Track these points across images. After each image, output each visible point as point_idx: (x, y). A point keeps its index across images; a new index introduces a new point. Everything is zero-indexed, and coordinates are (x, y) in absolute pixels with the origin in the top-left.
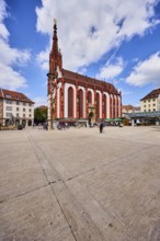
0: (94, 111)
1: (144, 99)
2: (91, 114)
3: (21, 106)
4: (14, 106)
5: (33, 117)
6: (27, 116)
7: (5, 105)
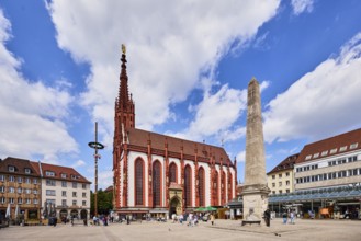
0: (180, 195)
1: (272, 173)
2: (175, 200)
3: (69, 189)
4: (58, 188)
5: (88, 205)
6: (79, 204)
7: (44, 187)
